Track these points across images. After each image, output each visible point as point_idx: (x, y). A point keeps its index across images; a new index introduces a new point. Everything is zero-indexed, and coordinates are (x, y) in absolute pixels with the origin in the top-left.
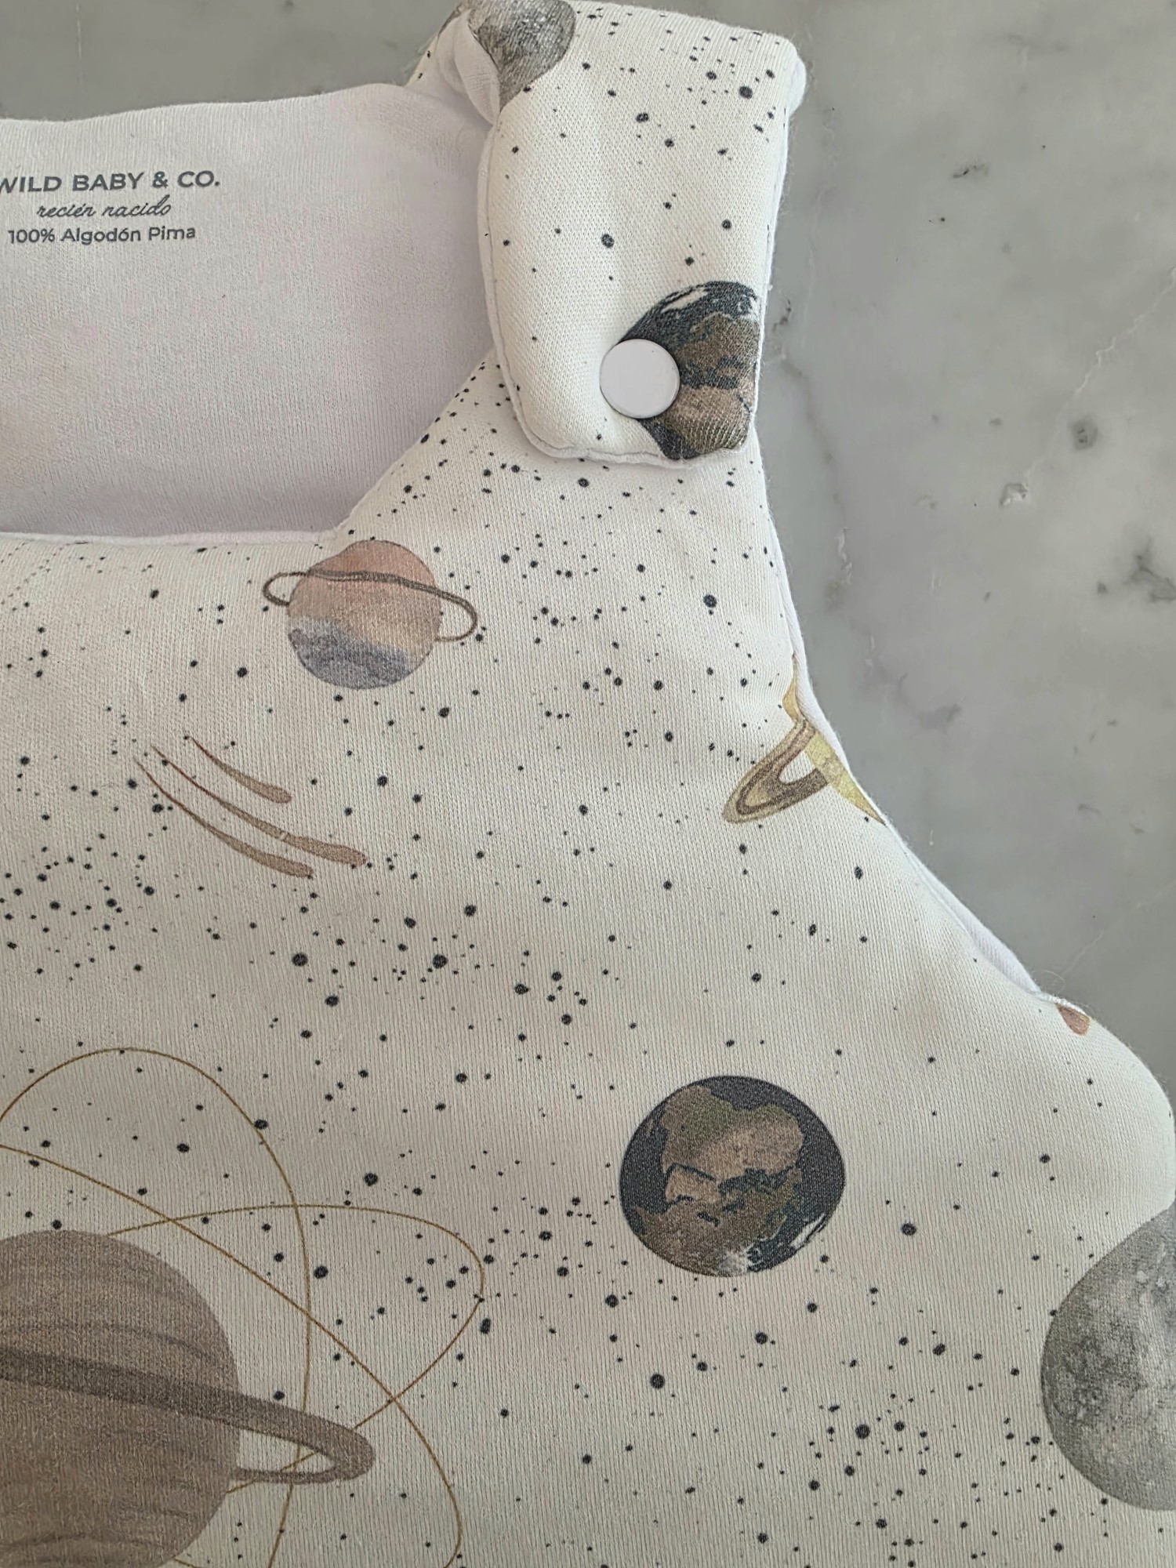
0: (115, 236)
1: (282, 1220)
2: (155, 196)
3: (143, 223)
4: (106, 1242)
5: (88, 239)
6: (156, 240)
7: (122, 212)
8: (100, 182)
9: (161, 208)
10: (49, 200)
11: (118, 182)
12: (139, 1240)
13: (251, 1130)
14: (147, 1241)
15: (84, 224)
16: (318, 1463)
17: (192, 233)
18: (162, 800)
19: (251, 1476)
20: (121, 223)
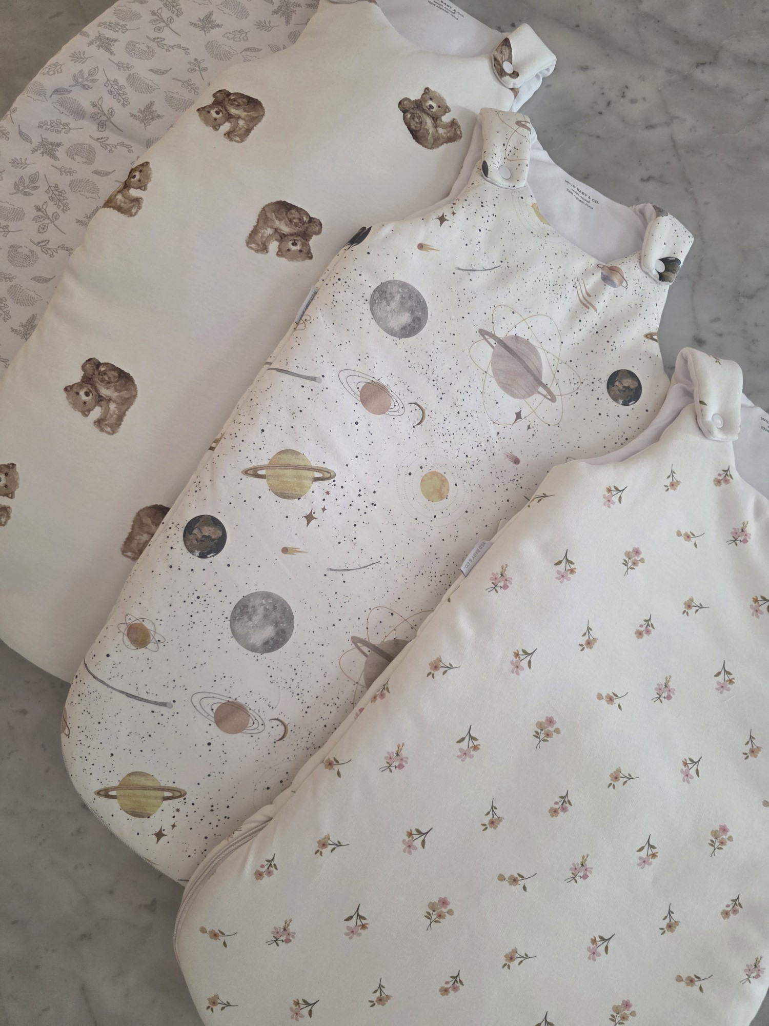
0: (580, 201)
1: (556, 360)
2: (588, 200)
3: (586, 202)
4: (534, 347)
5: (577, 199)
6: (586, 206)
7: (583, 198)
8: (580, 191)
9: (589, 202)
10: (573, 189)
11: (583, 193)
12: (538, 349)
13: (560, 343)
14: (540, 351)
15: (577, 195)
16: (549, 397)
17: (592, 208)
18: (575, 286)
19: (540, 393)
20: (582, 200)
